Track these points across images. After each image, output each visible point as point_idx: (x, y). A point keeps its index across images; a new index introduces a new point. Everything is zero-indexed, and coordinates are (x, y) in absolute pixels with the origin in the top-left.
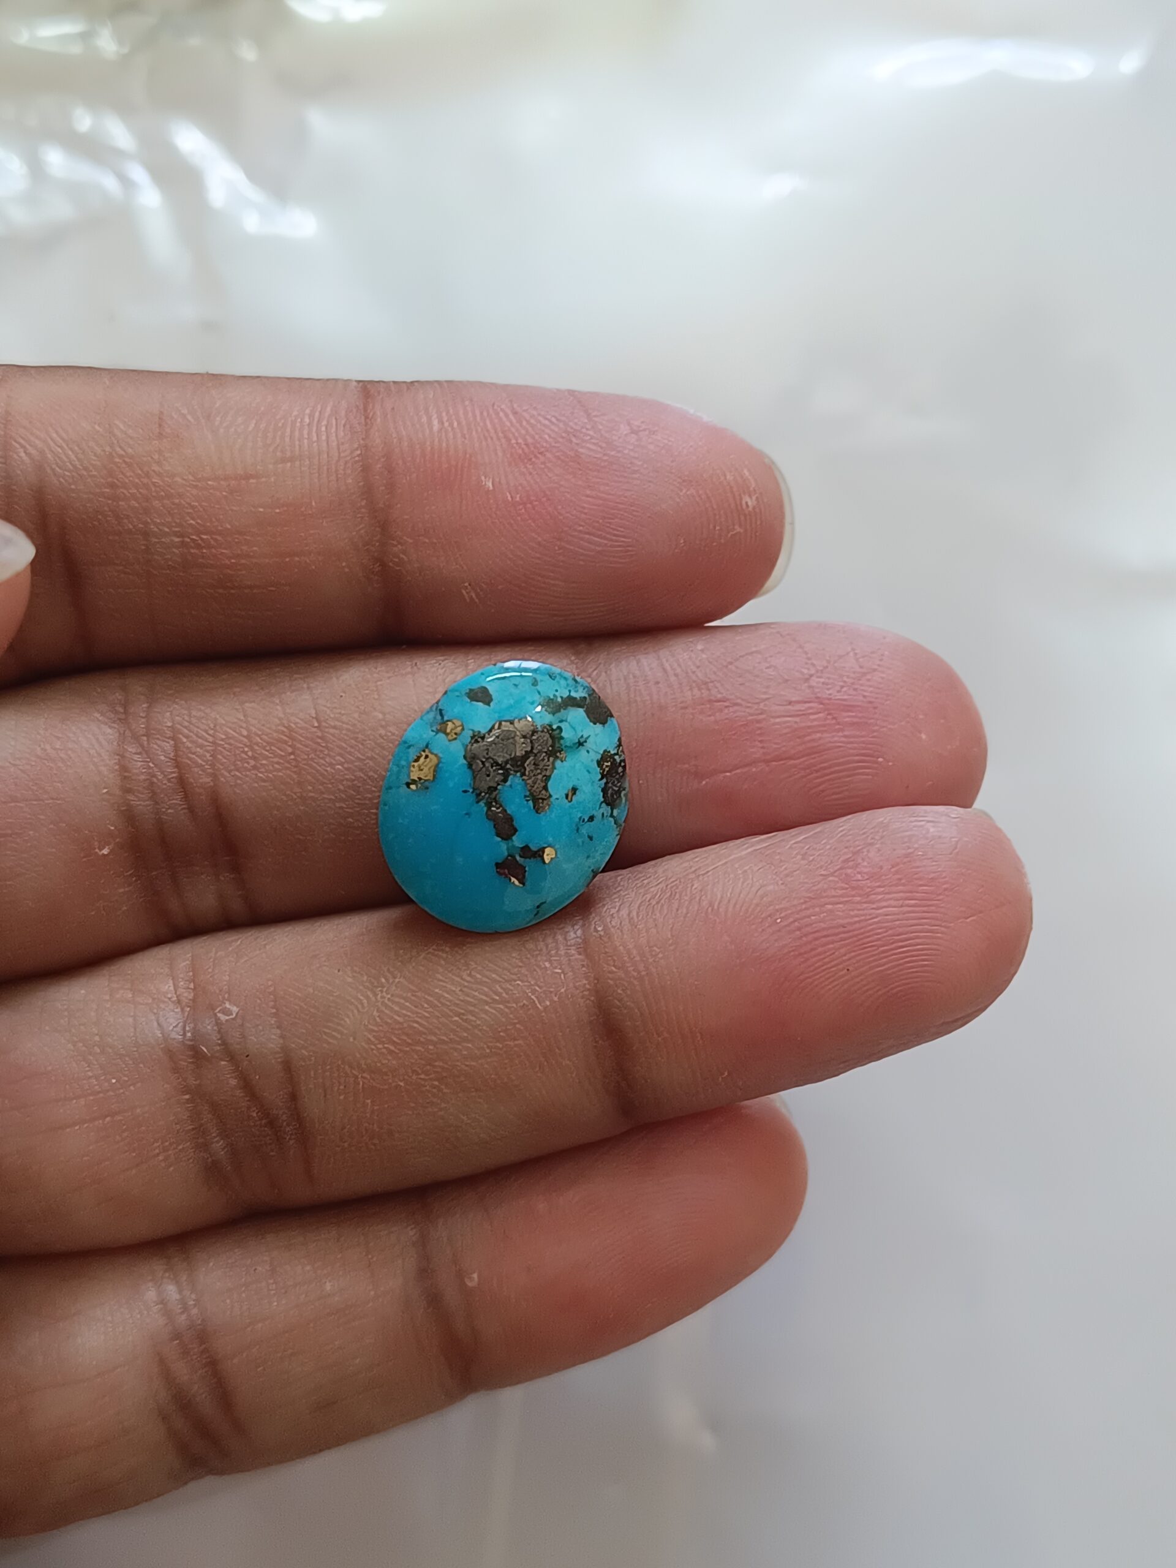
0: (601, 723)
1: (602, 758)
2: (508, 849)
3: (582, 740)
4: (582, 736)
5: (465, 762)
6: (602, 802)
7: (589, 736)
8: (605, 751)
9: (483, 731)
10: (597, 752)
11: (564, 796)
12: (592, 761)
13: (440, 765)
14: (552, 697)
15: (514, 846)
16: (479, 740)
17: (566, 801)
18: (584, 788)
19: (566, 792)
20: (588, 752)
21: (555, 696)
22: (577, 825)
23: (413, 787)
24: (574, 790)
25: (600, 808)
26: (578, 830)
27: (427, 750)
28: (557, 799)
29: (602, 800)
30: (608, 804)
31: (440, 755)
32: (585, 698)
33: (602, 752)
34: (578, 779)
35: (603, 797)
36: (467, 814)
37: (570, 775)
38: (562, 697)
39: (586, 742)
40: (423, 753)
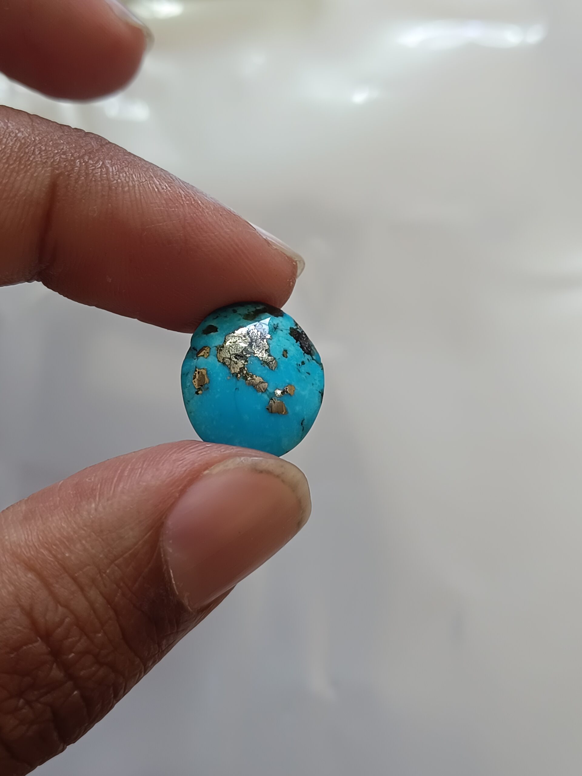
0: (280, 316)
1: (291, 332)
2: (268, 396)
3: (275, 326)
4: (274, 324)
5: (220, 363)
6: (304, 353)
7: (278, 323)
8: (291, 328)
9: (221, 344)
10: (286, 330)
11: (283, 356)
12: (287, 334)
13: (208, 373)
14: (247, 313)
15: (270, 393)
16: (221, 349)
17: (285, 358)
18: (290, 348)
19: (282, 353)
20: (282, 330)
21: (248, 312)
22: (297, 368)
23: (200, 392)
24: (286, 351)
25: (304, 356)
26: (299, 371)
27: (197, 369)
28: (279, 358)
29: (303, 352)
30: (308, 354)
31: (206, 367)
32: (265, 308)
33: (289, 329)
34: (285, 345)
35: (303, 350)
36: (236, 389)
37: (279, 344)
38: (253, 312)
39: (278, 326)
40: (196, 372)
